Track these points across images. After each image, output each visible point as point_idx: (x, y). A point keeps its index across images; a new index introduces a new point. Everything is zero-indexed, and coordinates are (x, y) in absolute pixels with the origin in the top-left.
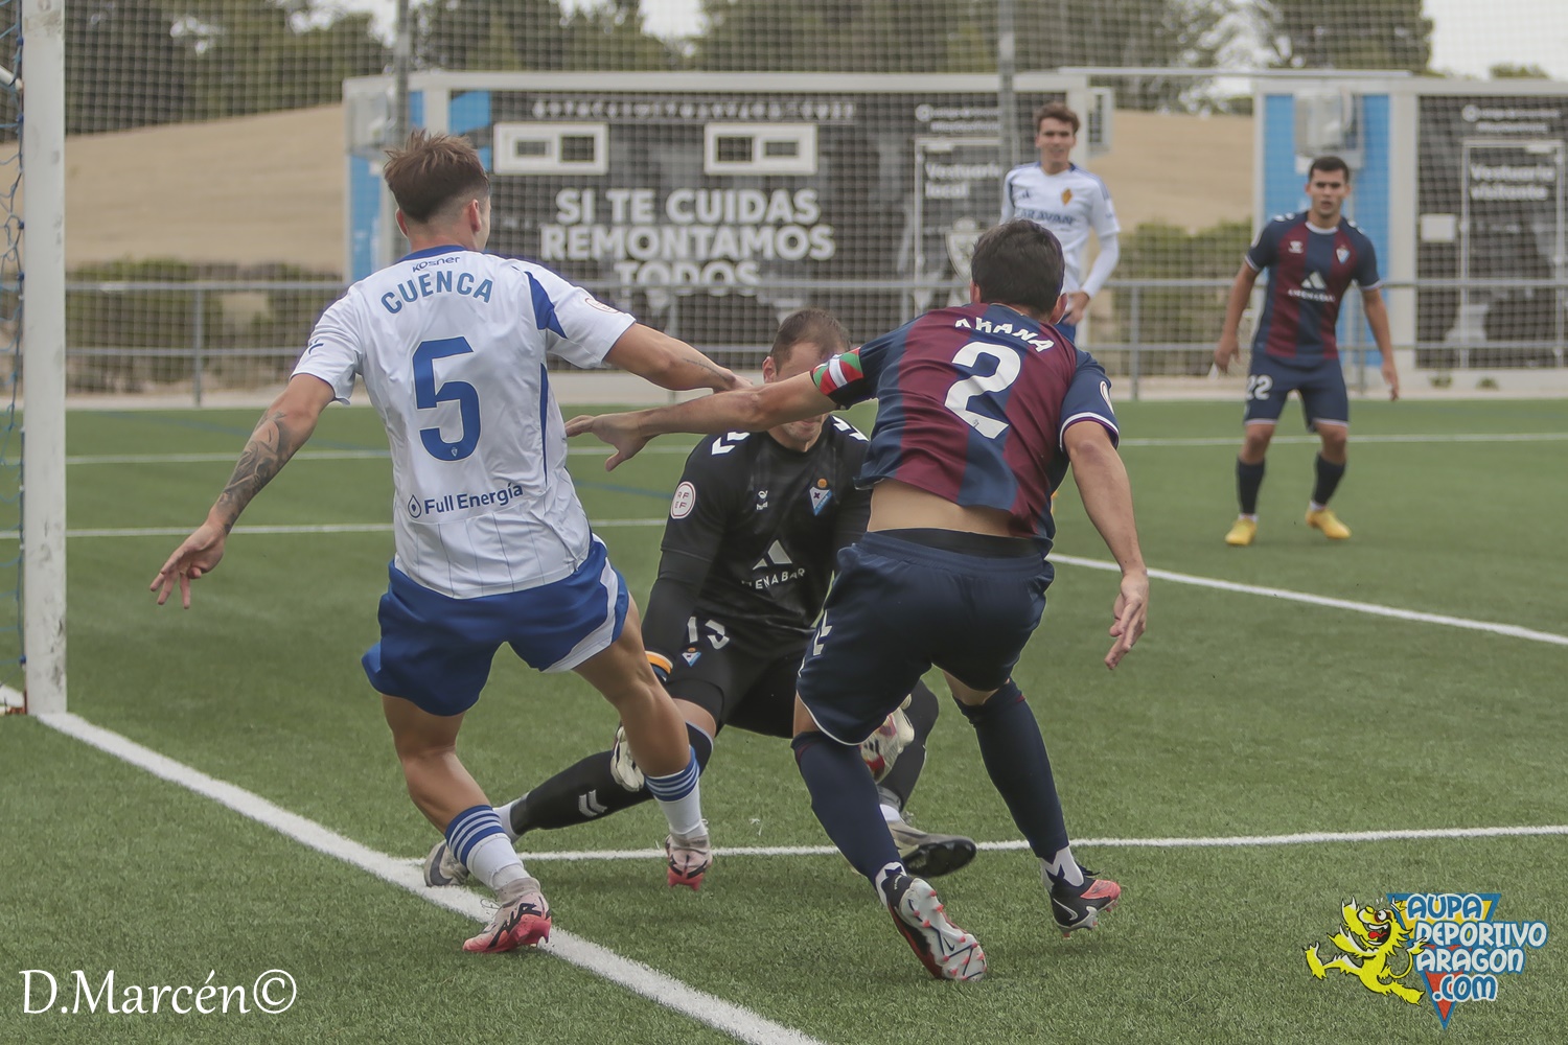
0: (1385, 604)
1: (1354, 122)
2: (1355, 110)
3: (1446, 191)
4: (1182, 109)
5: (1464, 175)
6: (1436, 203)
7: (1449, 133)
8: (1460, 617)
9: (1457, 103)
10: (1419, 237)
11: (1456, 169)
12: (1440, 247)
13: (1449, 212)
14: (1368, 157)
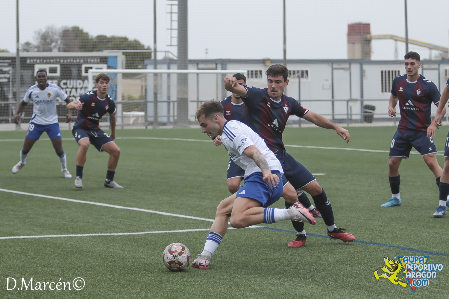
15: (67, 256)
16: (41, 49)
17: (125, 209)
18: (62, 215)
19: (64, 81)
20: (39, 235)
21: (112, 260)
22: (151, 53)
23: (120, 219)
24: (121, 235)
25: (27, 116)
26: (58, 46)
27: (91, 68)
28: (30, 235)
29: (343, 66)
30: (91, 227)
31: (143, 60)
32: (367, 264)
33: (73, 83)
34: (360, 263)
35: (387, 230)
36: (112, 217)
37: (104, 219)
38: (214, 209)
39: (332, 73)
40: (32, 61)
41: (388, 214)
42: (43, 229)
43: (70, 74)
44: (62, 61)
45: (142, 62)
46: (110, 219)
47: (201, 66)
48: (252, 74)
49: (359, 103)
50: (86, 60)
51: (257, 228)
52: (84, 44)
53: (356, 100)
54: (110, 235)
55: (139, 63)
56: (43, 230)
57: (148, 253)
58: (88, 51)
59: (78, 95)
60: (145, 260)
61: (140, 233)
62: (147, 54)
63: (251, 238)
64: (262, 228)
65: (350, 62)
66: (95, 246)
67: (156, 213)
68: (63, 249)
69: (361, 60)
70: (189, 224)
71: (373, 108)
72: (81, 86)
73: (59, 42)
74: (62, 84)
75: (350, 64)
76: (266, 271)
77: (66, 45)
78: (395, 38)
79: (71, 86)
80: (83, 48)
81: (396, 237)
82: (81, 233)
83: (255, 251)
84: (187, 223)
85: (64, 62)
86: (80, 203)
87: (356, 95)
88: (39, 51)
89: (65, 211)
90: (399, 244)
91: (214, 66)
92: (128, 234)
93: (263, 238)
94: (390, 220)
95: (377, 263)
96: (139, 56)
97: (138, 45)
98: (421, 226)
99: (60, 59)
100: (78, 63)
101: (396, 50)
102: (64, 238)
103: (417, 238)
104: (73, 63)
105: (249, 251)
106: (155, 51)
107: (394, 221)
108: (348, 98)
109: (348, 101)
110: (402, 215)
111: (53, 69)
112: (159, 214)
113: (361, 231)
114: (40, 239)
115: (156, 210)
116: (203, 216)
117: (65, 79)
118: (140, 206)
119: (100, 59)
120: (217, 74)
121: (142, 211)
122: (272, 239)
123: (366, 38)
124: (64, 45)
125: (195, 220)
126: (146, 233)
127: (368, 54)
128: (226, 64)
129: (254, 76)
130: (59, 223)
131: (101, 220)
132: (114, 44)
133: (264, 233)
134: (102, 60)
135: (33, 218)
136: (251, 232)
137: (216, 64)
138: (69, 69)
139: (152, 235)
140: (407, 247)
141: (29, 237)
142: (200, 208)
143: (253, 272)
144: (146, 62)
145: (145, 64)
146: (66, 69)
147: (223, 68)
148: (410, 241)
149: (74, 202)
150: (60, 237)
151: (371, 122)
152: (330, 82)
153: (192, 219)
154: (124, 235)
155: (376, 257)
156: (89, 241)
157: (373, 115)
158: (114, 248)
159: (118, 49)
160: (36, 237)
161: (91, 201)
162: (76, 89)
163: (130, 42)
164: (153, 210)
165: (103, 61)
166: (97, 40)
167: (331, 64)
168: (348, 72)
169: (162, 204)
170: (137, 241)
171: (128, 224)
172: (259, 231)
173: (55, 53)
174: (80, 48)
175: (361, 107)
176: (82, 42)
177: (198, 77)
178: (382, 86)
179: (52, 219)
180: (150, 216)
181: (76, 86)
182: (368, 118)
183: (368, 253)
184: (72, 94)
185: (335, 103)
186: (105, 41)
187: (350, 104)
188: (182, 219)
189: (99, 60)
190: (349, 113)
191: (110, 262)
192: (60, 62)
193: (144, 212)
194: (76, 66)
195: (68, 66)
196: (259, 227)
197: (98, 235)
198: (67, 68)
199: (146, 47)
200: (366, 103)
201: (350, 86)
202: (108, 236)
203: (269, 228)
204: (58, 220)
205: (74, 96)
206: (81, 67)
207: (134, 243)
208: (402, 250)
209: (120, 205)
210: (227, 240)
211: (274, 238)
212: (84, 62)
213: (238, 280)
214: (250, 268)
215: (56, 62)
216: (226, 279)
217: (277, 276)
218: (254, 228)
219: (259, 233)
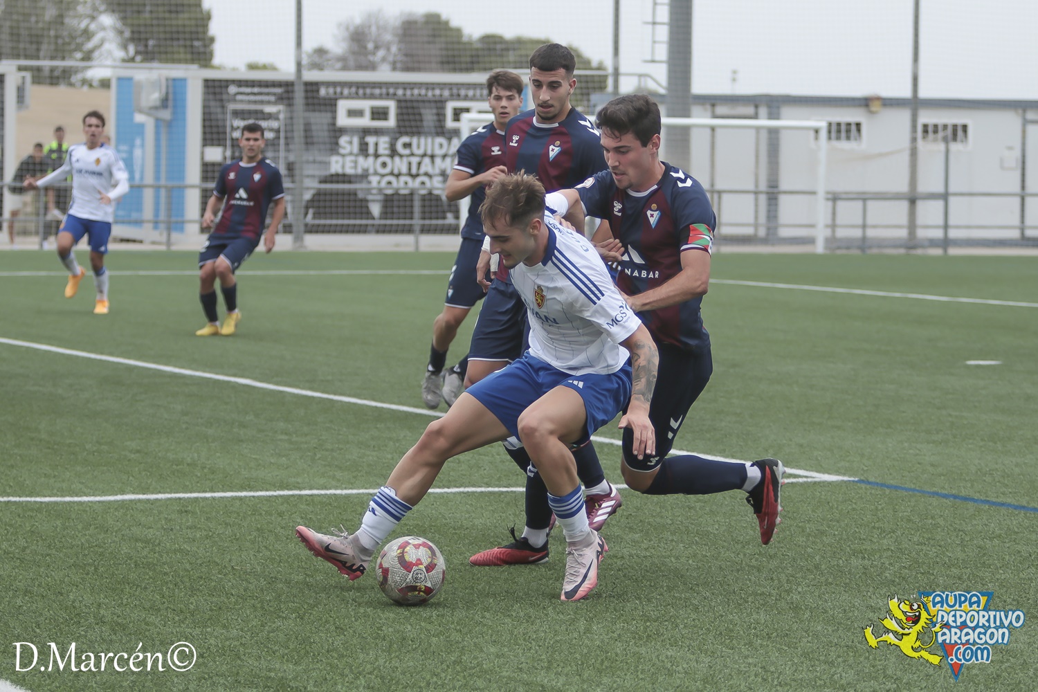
0: (175, 366)
1: (167, 93)
2: (167, 87)
3: (218, 133)
4: (71, 85)
5: (228, 123)
6: (212, 140)
7: (221, 100)
8: (217, 374)
9: (225, 84)
10: (202, 158)
11: (224, 120)
12: (213, 164)
13: (219, 145)
14: (174, 113)
16: (351, 63)
18: (397, 444)
19: (405, 139)
20: (346, 488)
22: (606, 77)
25: (320, 218)
26: (391, 58)
27: (467, 110)
28: (326, 488)
30: (464, 472)
31: (587, 95)
33: (426, 145)
37: (493, 456)
38: (744, 437)
39: (1024, 131)
40: (331, 90)
42: (354, 474)
43: (419, 123)
44: (400, 92)
45: (585, 97)
47: (720, 110)
48: (839, 131)
50: (455, 91)
51: (843, 481)
52: (450, 53)
54: (507, 492)
55: (577, 100)
56: (354, 477)
58: (461, 70)
59: (437, 171)
62: (596, 79)
63: (828, 503)
64: (853, 481)
66: (473, 515)
67: (612, 444)
72: (443, 151)
73: (394, 49)
74: (399, 147)
76: (860, 577)
77: (411, 56)
79: (421, 152)
80: (448, 63)
82: (441, 485)
83: (836, 533)
85: (405, 95)
88: (345, 68)
89: (405, 436)
91: (750, 110)
93: (855, 503)
99: (396, 88)
100: (437, 99)
104: (425, 99)
105: (823, 533)
106: (616, 73)
111: (381, 110)
114: (347, 497)
115: (613, 438)
116: (720, 453)
117: (407, 134)
120: (758, 129)
122: (877, 507)
124: (405, 55)
128: (778, 108)
129: (843, 134)
130: (391, 461)
131: (487, 458)
132: (520, 56)
133: (858, 493)
135: (332, 450)
136: (829, 491)
137: (756, 107)
138: (416, 111)
141: (323, 492)
142: (712, 434)
143: (830, 580)
144: (594, 97)
145: (592, 102)
146: (410, 111)
147: (772, 116)
152: (1018, 153)
156: (460, 503)
160: (338, 492)
162: (432, 157)
164: (606, 437)
166: (481, 46)
167: (1020, 112)
172: (847, 488)
173: (384, 74)
174: (442, 63)
176: (447, 49)
177: (713, 137)
179: (374, 453)
181: (433, 150)
184: (423, 170)
185: (1028, 200)
186: (498, 47)
192: (395, 94)
194: (433, 105)
195: (415, 104)
196: (846, 478)
197: (479, 490)
198: (413, 108)
199: (594, 64)
202: (502, 493)
203: (869, 483)
204: (389, 456)
205: (426, 174)
206: (443, 108)
211: (881, 505)
212: (452, 95)
213: (796, 597)
214: (826, 571)
215: (388, 94)
216: (770, 595)
217: (885, 590)
218: (836, 481)
219: (845, 494)
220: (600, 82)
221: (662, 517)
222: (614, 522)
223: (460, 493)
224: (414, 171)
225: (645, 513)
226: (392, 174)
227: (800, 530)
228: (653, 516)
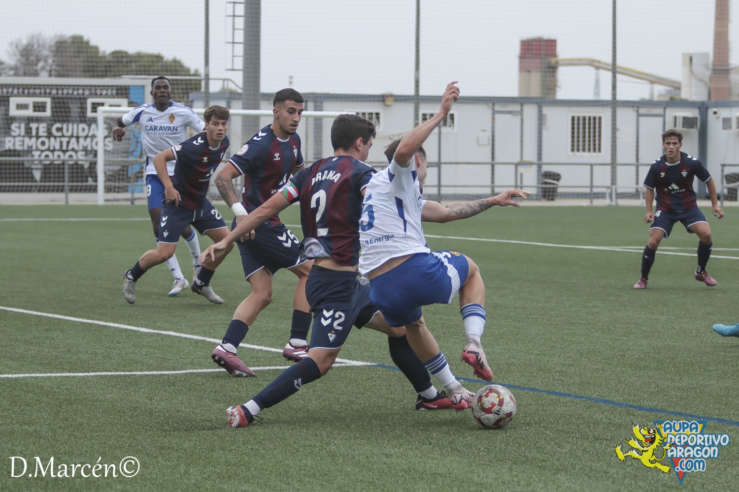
15: (60, 407)
16: (21, 72)
17: (154, 333)
18: (52, 342)
19: (58, 125)
20: (15, 373)
21: (133, 414)
22: (200, 80)
23: (147, 350)
24: (147, 375)
26: (48, 68)
27: (102, 104)
28: (1, 373)
29: (510, 108)
30: (99, 361)
31: (188, 93)
32: (539, 425)
33: (73, 129)
34: (528, 423)
35: (572, 370)
36: (133, 346)
37: (120, 349)
39: (493, 119)
40: (5, 90)
41: (575, 345)
42: (22, 363)
43: (68, 114)
44: (54, 92)
45: (185, 96)
46: (130, 348)
49: (534, 168)
50: (93, 91)
51: (367, 365)
52: (90, 64)
53: (530, 164)
54: (130, 375)
55: (180, 98)
56: (22, 365)
57: (190, 403)
58: (98, 76)
59: (81, 148)
60: (185, 415)
61: (179, 372)
62: (193, 82)
63: (356, 381)
64: (374, 365)
65: (522, 101)
66: (106, 391)
67: (204, 341)
68: (54, 396)
69: (540, 98)
70: (257, 358)
71: (557, 177)
72: (85, 134)
73: (50, 61)
74: (54, 130)
75: (522, 106)
76: (378, 433)
77: (63, 66)
78: (596, 65)
79: (69, 134)
80: (89, 71)
81: (587, 383)
82: (83, 370)
83: (362, 402)
84: (253, 357)
85: (57, 93)
86: (82, 323)
87: (530, 155)
88: (16, 75)
89: (57, 336)
90: (590, 394)
92: (160, 373)
93: (375, 381)
94: (578, 355)
95: (556, 422)
96: (180, 87)
97: (178, 68)
98: (626, 365)
99: (51, 89)
100: (82, 96)
101: (597, 82)
102: (56, 379)
103: (620, 384)
104: (73, 96)
105: (352, 402)
106: (207, 78)
107: (584, 357)
108: (517, 159)
109: (517, 165)
110: (597, 348)
111: (39, 105)
112: (210, 343)
113: (531, 373)
114: (17, 379)
115: (205, 336)
116: (281, 346)
117: (59, 121)
118: (179, 329)
119: (117, 90)
120: (307, 117)
121: (182, 337)
122: (390, 384)
123: (549, 63)
124: (58, 65)
125: (267, 351)
126: (187, 371)
127: (551, 89)
128: (321, 102)
130: (48, 354)
131: (116, 351)
132: (140, 66)
133: (377, 374)
134: (119, 92)
135: (6, 346)
136: (356, 373)
138: (66, 105)
139: (198, 374)
140: (604, 398)
142: (275, 333)
143: (357, 435)
144: (192, 95)
145: (190, 99)
146: (62, 105)
147: (317, 108)
148: (608, 389)
149: (72, 321)
150: (49, 376)
151: (553, 200)
152: (489, 134)
153: (262, 350)
154: (153, 375)
155: (553, 414)
156: (97, 383)
157: (557, 188)
158: (137, 396)
159: (145, 75)
160: (10, 376)
161: (99, 320)
162: (78, 138)
163: (166, 62)
164: (200, 336)
165: (122, 94)
166: (112, 59)
167: (491, 105)
168: (518, 118)
169: (214, 326)
170: (174, 384)
171: (160, 358)
172: (369, 370)
173: (44, 79)
174: (85, 71)
175: (538, 175)
176: (88, 62)
178: (573, 141)
179: (36, 348)
180: (195, 345)
181: (78, 133)
182: (549, 193)
183: (542, 407)
184: (70, 147)
185: (497, 167)
186: (124, 60)
187: (521, 169)
188: (246, 350)
189: (114, 92)
190: (519, 184)
191: (130, 417)
192: (50, 93)
193: (185, 338)
194: (78, 101)
195: (65, 101)
196: (368, 364)
197: (110, 373)
198: (64, 103)
199: (192, 72)
200: (545, 168)
201: (522, 141)
202: (126, 375)
203: (385, 367)
204: (47, 350)
205: (73, 150)
206: (86, 103)
207: (169, 387)
208: (596, 402)
209: (146, 326)
210: (318, 384)
211: (393, 382)
212: (91, 94)
213: (333, 448)
214: (354, 429)
215: (45, 93)
216: (315, 446)
217: (395, 442)
218: (362, 366)
219: (368, 375)
220: (196, 84)
221: (239, 392)
222: (205, 396)
223: (96, 376)
224: (64, 148)
225: (227, 389)
226: (49, 149)
227: (336, 400)
228: (233, 391)
